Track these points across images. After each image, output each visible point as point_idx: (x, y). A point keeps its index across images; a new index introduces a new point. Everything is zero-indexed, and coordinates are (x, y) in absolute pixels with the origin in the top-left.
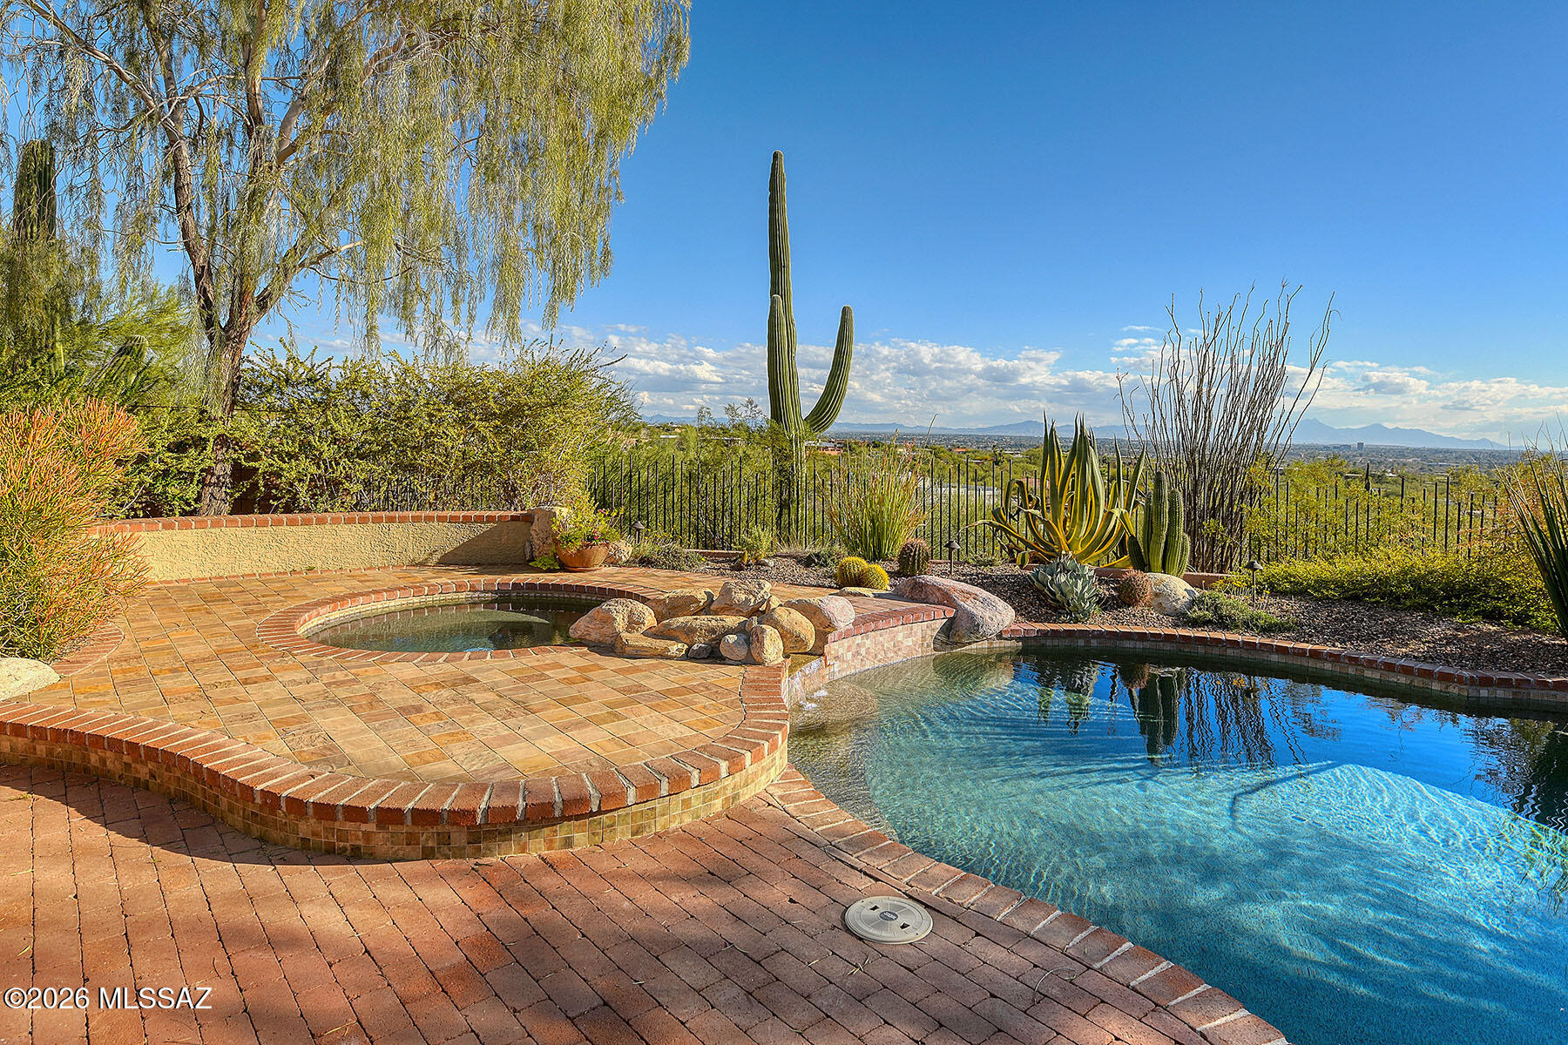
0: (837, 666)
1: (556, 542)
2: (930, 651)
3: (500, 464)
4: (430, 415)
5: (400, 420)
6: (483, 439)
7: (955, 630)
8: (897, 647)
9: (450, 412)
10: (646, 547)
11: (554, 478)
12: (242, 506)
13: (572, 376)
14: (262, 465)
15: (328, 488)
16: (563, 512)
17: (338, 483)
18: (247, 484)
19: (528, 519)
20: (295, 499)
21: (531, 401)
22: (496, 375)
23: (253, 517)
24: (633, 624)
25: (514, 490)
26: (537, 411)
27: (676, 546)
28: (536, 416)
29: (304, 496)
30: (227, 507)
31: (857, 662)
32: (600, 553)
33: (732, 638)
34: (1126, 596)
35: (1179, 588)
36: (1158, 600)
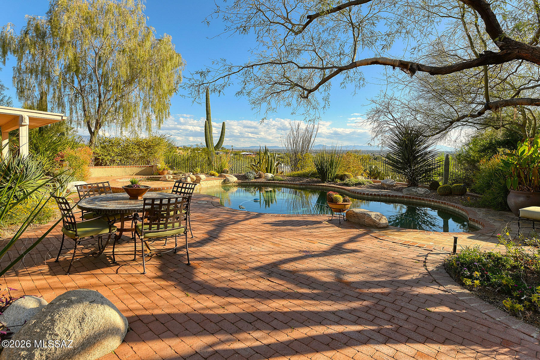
0: (202, 185)
1: (158, 170)
2: (221, 184)
3: (146, 157)
4: (132, 147)
5: (127, 149)
6: (143, 152)
7: (225, 182)
8: (214, 183)
9: (137, 147)
10: (176, 172)
11: (157, 159)
12: (97, 165)
13: (161, 139)
14: (100, 158)
15: (113, 161)
16: (159, 165)
17: (114, 161)
18: (98, 161)
19: (152, 166)
20: (106, 163)
21: (153, 144)
22: (145, 139)
23: (99, 167)
24: (169, 178)
25: (149, 161)
26: (154, 146)
27: (181, 171)
28: (153, 148)
29: (108, 163)
30: (94, 165)
31: (206, 185)
32: (166, 172)
33: (183, 179)
34: (260, 177)
35: (270, 175)
36: (266, 177)
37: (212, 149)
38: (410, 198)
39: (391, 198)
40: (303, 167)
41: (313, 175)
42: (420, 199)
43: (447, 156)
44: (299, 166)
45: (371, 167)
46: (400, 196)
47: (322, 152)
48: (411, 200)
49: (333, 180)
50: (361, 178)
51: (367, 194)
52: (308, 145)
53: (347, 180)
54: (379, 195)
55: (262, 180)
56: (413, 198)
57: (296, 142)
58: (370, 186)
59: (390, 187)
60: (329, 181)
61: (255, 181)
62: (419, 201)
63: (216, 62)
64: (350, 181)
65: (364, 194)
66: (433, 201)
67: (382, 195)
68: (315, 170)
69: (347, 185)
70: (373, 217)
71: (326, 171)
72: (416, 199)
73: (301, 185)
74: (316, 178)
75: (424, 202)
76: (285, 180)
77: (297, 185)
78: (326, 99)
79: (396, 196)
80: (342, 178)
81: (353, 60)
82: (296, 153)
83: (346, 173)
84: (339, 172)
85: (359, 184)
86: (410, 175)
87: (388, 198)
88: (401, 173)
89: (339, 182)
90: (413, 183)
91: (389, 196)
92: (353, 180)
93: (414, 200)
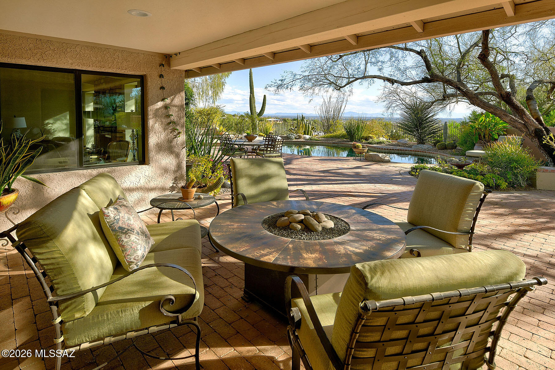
16: (218, 128)
21: (211, 113)
34: (300, 137)
35: (307, 137)
36: (304, 138)
37: (255, 116)
38: (416, 151)
39: (402, 152)
40: (334, 131)
41: (343, 136)
42: (423, 152)
43: (446, 122)
44: (331, 130)
45: (392, 132)
46: (408, 150)
47: (351, 119)
48: (416, 152)
49: (359, 140)
50: (381, 139)
51: (385, 149)
52: (339, 114)
53: (371, 140)
54: (393, 150)
55: (302, 140)
56: (418, 151)
57: (327, 111)
58: (389, 144)
59: (405, 145)
60: (356, 141)
61: (296, 140)
62: (422, 153)
63: (286, 72)
64: (373, 140)
65: (382, 149)
66: (432, 153)
67: (396, 150)
68: (344, 132)
69: (370, 143)
70: (380, 156)
71: (354, 134)
72: (421, 152)
73: (334, 143)
74: (346, 139)
75: (426, 153)
76: (321, 140)
77: (330, 143)
78: (351, 91)
79: (406, 150)
80: (366, 139)
81: (364, 74)
82: (328, 120)
83: (370, 135)
84: (365, 134)
85: (380, 143)
86: (418, 137)
87: (400, 151)
88: (412, 135)
89: (364, 142)
90: (421, 141)
91: (401, 150)
92: (376, 139)
93: (419, 153)
